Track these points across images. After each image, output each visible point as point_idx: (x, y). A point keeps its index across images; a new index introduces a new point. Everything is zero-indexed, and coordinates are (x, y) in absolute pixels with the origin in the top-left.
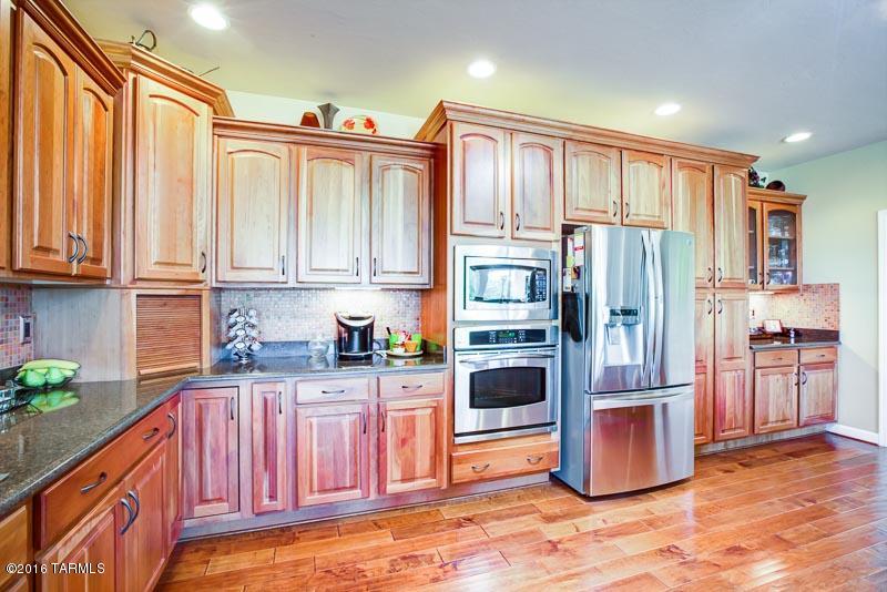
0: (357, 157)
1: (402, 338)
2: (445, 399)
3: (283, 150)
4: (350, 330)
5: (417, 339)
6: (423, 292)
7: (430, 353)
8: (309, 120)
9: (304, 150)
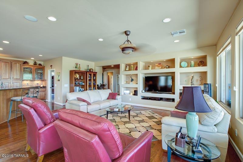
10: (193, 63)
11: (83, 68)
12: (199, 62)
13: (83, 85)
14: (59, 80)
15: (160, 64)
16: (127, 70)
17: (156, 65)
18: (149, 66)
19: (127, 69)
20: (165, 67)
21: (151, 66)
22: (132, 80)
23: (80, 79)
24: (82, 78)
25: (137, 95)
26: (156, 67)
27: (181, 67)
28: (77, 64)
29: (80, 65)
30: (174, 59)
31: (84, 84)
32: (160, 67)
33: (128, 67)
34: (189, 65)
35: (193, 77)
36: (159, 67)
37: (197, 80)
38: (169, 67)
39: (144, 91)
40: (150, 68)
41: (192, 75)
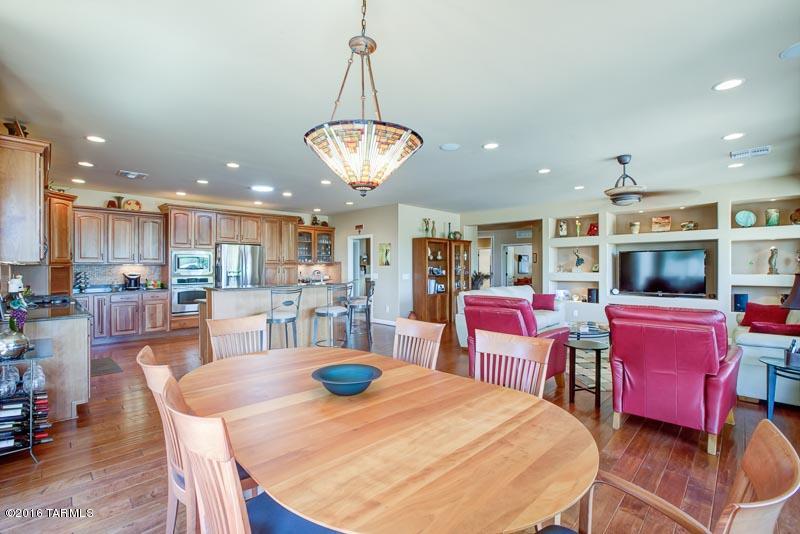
0: (133, 219)
1: (153, 283)
2: (168, 300)
3: (101, 216)
4: (130, 280)
5: (159, 283)
6: (162, 266)
7: (164, 287)
8: (111, 204)
9: (111, 216)
10: (774, 214)
11: (440, 232)
12: (793, 212)
13: (442, 276)
14: (387, 264)
15: (667, 218)
16: (561, 233)
17: (654, 220)
18: (632, 225)
19: (564, 232)
20: (683, 227)
21: (638, 223)
22: (580, 262)
23: (435, 259)
24: (439, 257)
25: (597, 302)
26: (655, 228)
27: (735, 225)
28: (426, 222)
29: (434, 223)
30: (716, 204)
31: (444, 272)
32: (668, 228)
33: (564, 227)
34: (763, 221)
35: (774, 253)
36: (664, 226)
37: (787, 261)
38: (696, 227)
39: (616, 291)
40: (636, 229)
41: (773, 248)
